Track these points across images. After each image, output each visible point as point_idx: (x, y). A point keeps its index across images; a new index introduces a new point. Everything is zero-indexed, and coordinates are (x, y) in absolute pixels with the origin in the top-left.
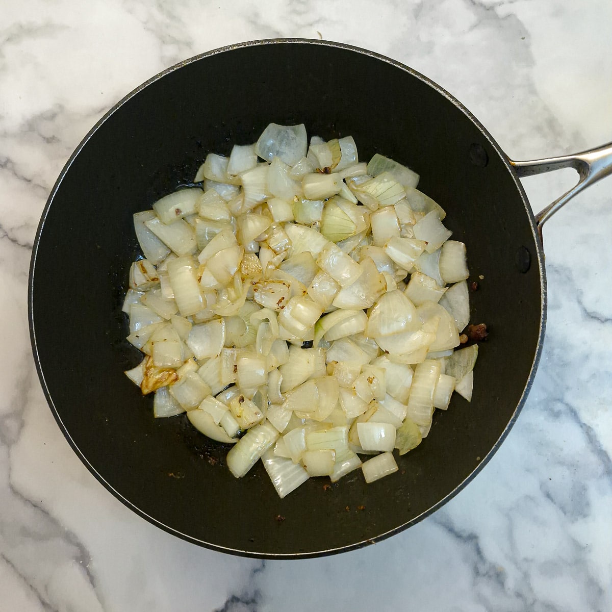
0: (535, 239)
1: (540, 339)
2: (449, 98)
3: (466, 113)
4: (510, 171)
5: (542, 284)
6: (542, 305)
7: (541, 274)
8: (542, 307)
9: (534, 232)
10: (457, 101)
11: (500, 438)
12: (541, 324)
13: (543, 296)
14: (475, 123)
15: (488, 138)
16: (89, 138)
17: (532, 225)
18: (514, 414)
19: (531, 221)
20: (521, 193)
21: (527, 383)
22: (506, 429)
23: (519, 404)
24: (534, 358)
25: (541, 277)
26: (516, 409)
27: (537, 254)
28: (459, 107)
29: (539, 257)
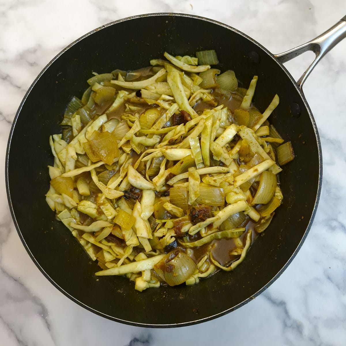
0: (300, 95)
1: (319, 151)
2: (229, 28)
3: (241, 34)
4: (275, 60)
5: (312, 119)
6: (315, 131)
7: (309, 113)
8: (315, 133)
9: (298, 91)
10: (234, 29)
11: (312, 215)
12: (318, 143)
13: (314, 126)
14: (248, 39)
15: (258, 45)
16: (25, 100)
17: (296, 87)
18: (316, 199)
19: (295, 85)
20: (285, 71)
21: (319, 179)
22: (314, 209)
23: (318, 192)
24: (319, 163)
25: (310, 115)
26: (317, 195)
27: (304, 103)
28: (237, 32)
29: (305, 104)
